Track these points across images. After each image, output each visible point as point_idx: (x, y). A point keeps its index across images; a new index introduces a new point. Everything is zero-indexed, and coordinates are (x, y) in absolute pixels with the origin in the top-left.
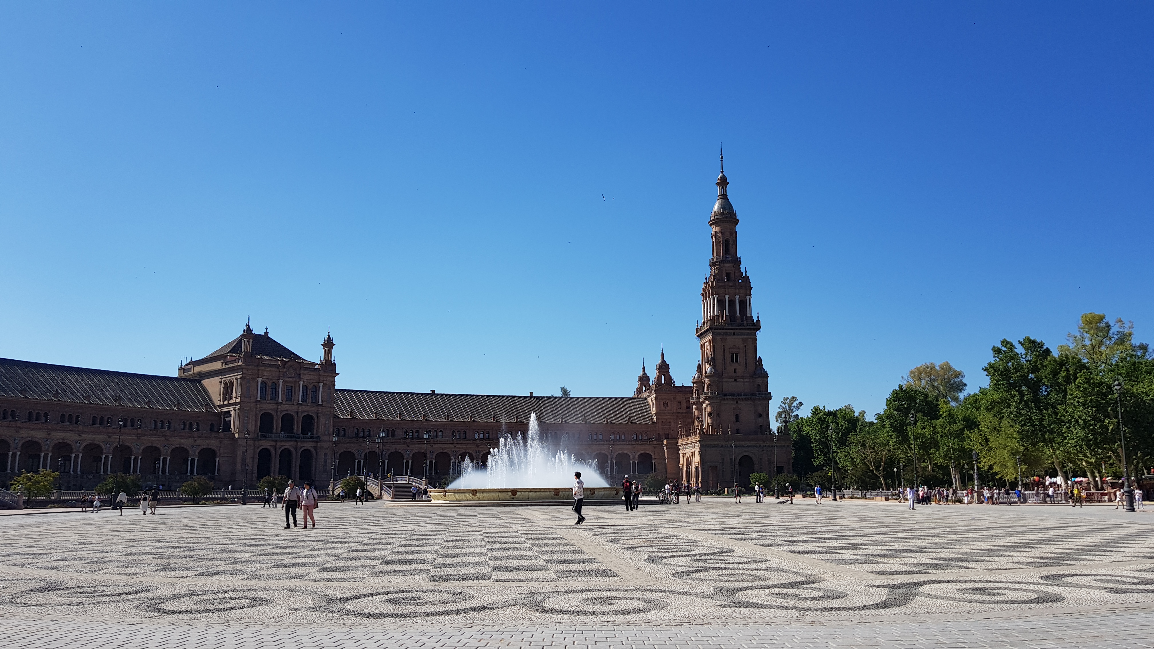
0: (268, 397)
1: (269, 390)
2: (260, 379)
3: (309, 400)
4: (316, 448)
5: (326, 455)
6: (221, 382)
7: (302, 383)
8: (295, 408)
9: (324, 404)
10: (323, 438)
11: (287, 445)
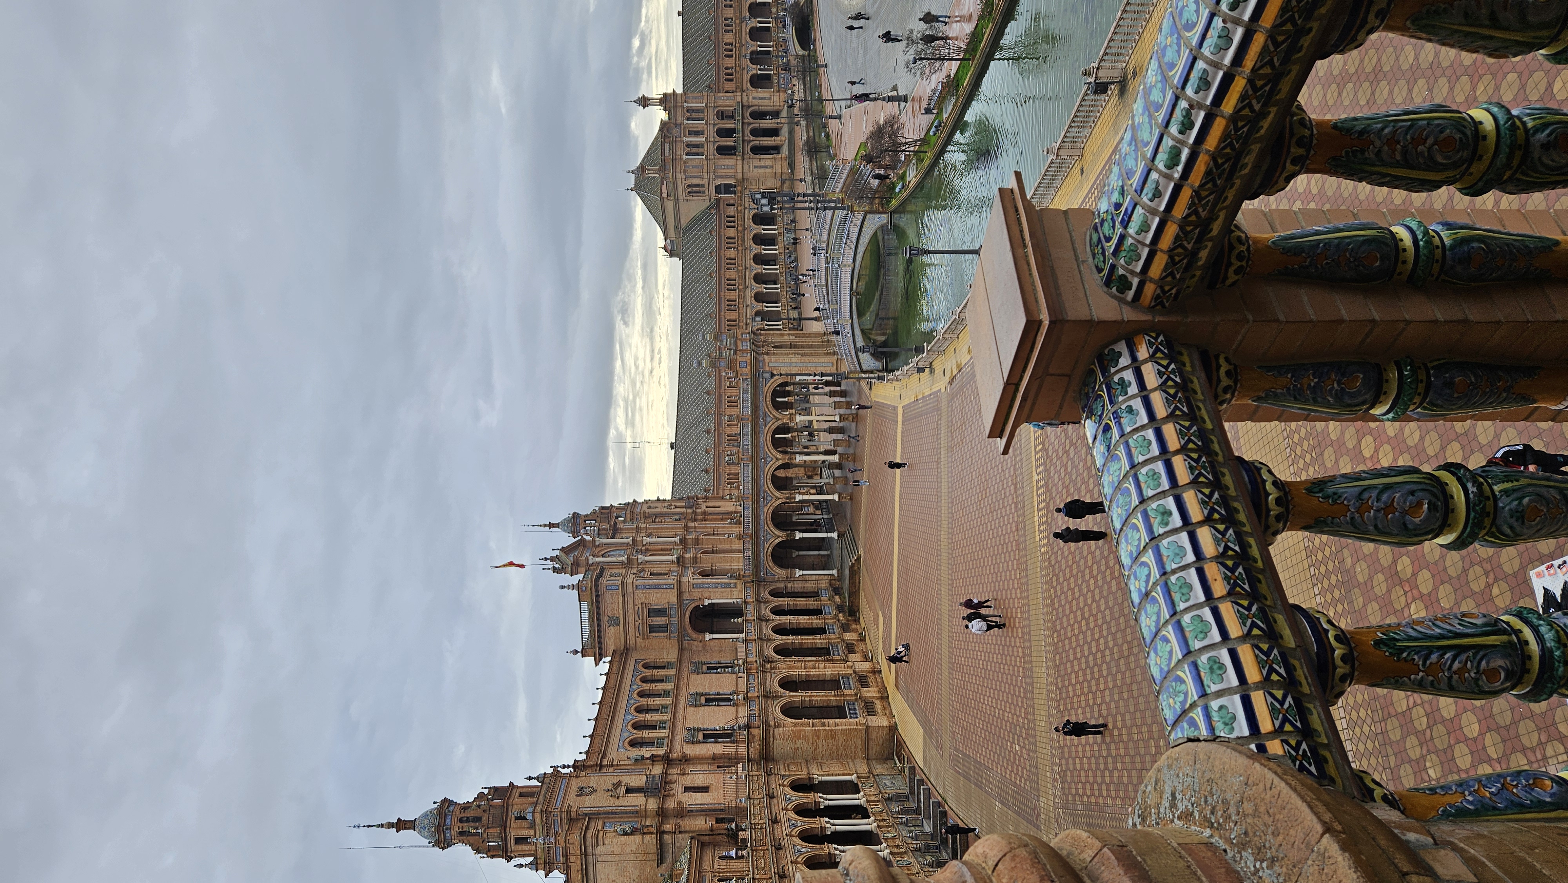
0: (701, 150)
1: (694, 150)
2: (685, 157)
3: (701, 115)
4: (749, 107)
5: (754, 98)
6: (687, 200)
7: (685, 122)
8: (711, 127)
9: (705, 101)
10: (739, 99)
11: (747, 131)
